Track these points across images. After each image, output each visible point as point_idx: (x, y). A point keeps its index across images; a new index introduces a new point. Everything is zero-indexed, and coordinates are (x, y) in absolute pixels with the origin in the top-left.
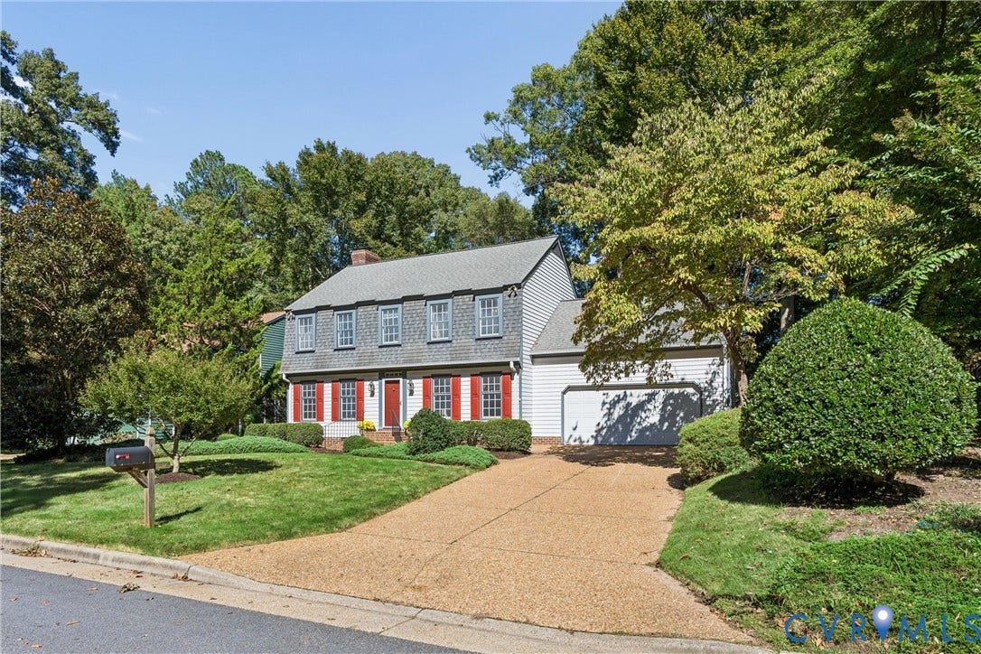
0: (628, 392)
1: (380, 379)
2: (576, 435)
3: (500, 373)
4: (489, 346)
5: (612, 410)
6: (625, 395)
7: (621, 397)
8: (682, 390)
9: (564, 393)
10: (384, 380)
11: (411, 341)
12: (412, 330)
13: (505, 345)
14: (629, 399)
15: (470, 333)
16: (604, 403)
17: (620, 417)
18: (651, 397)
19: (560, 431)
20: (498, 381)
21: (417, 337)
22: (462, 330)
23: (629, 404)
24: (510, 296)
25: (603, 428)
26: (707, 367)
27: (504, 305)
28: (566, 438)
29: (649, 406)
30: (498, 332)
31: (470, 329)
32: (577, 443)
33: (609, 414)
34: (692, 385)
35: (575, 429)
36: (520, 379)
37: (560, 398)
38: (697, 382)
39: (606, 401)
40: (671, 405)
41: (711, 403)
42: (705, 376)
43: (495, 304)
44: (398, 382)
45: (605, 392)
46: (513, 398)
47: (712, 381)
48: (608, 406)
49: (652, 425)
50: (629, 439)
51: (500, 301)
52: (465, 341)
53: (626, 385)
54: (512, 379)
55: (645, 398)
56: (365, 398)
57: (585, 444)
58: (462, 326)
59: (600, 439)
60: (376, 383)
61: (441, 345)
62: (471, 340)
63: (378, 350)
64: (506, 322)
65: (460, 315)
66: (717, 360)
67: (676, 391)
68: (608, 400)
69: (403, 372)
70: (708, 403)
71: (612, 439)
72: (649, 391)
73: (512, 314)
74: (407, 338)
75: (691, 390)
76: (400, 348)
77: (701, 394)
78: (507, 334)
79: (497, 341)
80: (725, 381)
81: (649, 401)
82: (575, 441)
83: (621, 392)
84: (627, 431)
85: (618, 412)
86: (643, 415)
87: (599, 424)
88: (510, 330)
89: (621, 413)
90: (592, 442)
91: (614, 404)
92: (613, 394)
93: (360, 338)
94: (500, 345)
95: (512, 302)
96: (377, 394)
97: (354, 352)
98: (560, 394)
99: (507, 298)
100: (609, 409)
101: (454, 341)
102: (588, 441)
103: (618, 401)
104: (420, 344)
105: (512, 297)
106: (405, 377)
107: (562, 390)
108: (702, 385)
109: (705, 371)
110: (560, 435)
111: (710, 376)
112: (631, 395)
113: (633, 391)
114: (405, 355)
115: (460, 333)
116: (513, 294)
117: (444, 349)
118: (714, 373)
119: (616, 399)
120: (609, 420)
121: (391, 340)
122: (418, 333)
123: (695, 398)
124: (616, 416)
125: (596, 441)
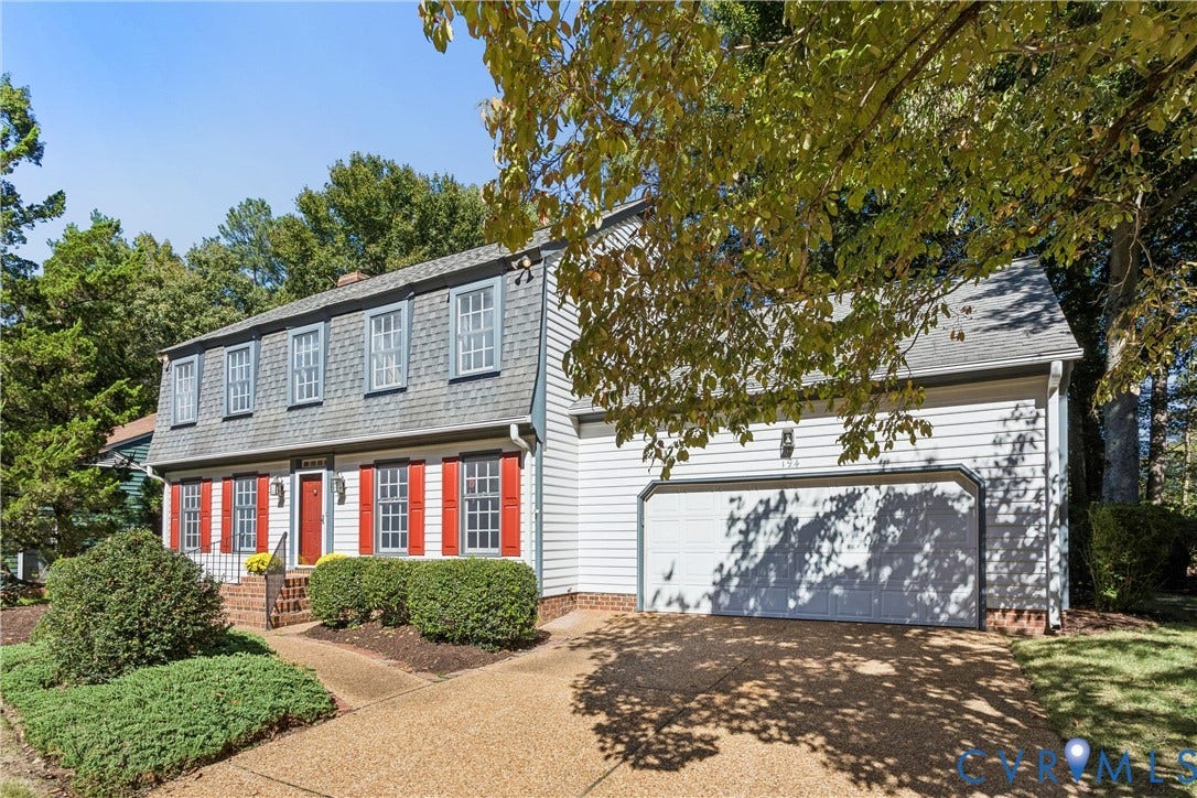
0: (790, 493)
1: (293, 472)
2: (670, 590)
3: (497, 454)
4: (473, 395)
5: (752, 536)
6: (783, 500)
7: (773, 504)
8: (927, 487)
9: (644, 497)
10: (297, 474)
11: (339, 393)
12: (341, 371)
13: (503, 390)
14: (791, 509)
15: (441, 369)
16: (733, 520)
17: (769, 551)
18: (845, 506)
19: (635, 581)
20: (494, 472)
21: (348, 385)
22: (425, 364)
23: (792, 521)
24: (518, 282)
25: (729, 577)
26: (999, 427)
27: (504, 302)
28: (648, 597)
29: (841, 526)
30: (492, 364)
31: (441, 360)
32: (676, 608)
33: (746, 546)
34: (957, 474)
35: (669, 577)
36: (540, 467)
37: (635, 508)
38: (969, 465)
39: (737, 514)
40: (897, 523)
41: (1012, 519)
42: (992, 450)
43: (488, 301)
44: (318, 478)
45: (735, 494)
46: (523, 509)
47: (1012, 462)
48: (741, 525)
49: (851, 572)
50: (792, 604)
51: (496, 293)
52: (430, 387)
53: (784, 478)
54: (521, 465)
55: (830, 507)
56: (271, 510)
57: (691, 611)
58: (427, 355)
59: (724, 600)
60: (286, 480)
61: (387, 399)
62: (441, 384)
63: (285, 415)
64: (509, 339)
65: (423, 333)
66: (1028, 406)
67: (913, 489)
68: (743, 513)
69: (328, 456)
70: (1001, 519)
71: (752, 603)
72: (842, 490)
73: (521, 319)
74: (334, 387)
75: (951, 488)
76: (320, 410)
77: (982, 495)
78: (510, 364)
79: (488, 383)
80: (1054, 458)
81: (840, 514)
82: (669, 603)
83: (772, 495)
84: (789, 585)
85: (765, 539)
86: (826, 546)
87: (722, 566)
88: (516, 355)
89: (774, 541)
90: (706, 608)
91: (755, 521)
92: (751, 499)
93: (261, 394)
94: (494, 391)
95: (521, 294)
96: (287, 502)
97: (250, 421)
98: (635, 499)
99: (513, 287)
100: (745, 533)
101: (410, 389)
102: (697, 606)
103: (766, 515)
104: (352, 398)
105: (523, 283)
106: (330, 467)
107: (639, 490)
108: (985, 474)
109: (992, 437)
110: (634, 590)
111: (1007, 449)
112: (797, 499)
113: (801, 491)
114: (328, 422)
115: (422, 372)
116: (525, 276)
117: (392, 406)
118: (1021, 441)
119: (761, 509)
120: (744, 557)
121: (309, 395)
122: (351, 377)
123: (964, 507)
124: (759, 549)
125: (716, 604)
